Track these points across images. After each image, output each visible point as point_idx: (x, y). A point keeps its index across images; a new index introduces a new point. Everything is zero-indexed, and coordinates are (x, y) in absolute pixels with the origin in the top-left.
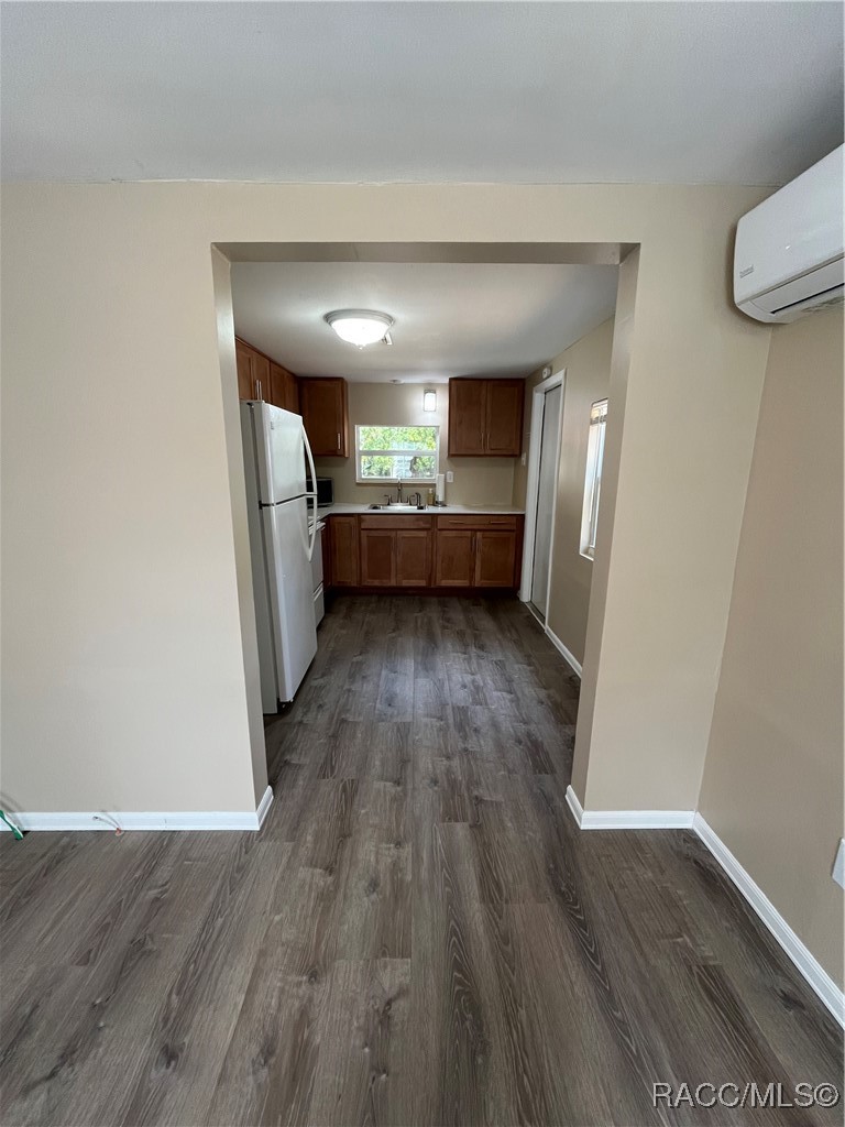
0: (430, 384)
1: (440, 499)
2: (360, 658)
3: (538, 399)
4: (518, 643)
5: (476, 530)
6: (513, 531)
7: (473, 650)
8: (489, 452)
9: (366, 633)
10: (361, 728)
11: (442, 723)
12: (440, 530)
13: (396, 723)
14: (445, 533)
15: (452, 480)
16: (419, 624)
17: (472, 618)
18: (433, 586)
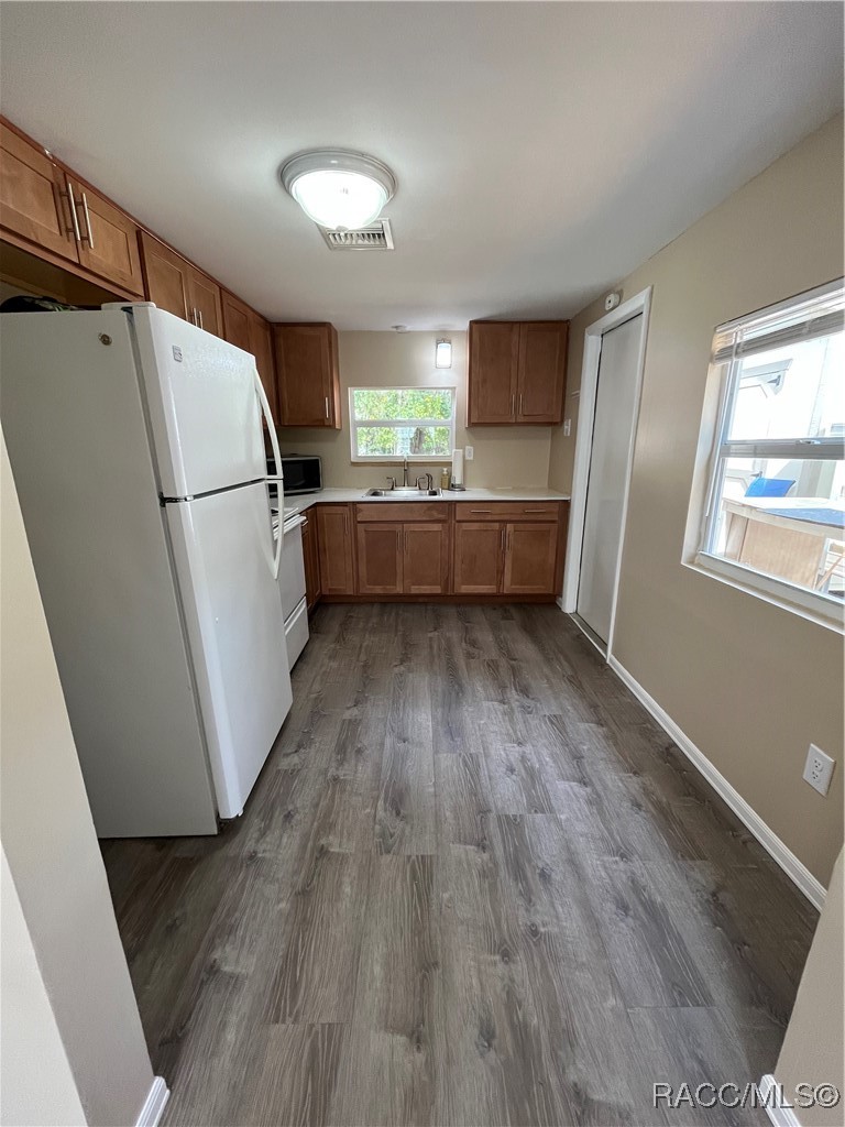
0: (444, 332)
1: (458, 481)
2: (355, 711)
3: (592, 344)
4: (574, 681)
5: (506, 522)
7: (514, 697)
8: (521, 419)
9: (364, 666)
10: (352, 870)
11: (486, 856)
12: (459, 521)
13: (409, 857)
14: (465, 526)
15: (472, 458)
16: (435, 652)
17: (505, 639)
18: (450, 593)
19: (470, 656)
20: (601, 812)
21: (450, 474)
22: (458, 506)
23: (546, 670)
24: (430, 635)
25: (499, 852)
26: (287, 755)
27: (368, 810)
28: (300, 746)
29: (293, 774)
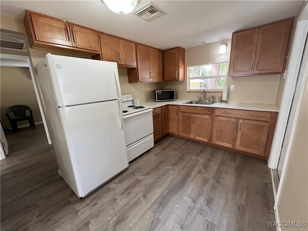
0: (225, 40)
1: (224, 98)
2: (143, 177)
5: (239, 119)
6: (267, 122)
7: (201, 201)
8: (256, 72)
9: (161, 161)
12: (216, 116)
14: (219, 118)
15: (233, 90)
16: (188, 165)
17: (222, 170)
18: (211, 143)
19: (200, 172)
21: (221, 96)
22: (216, 110)
23: (230, 196)
24: (193, 157)
26: (114, 183)
27: (110, 218)
28: (119, 182)
29: (110, 190)
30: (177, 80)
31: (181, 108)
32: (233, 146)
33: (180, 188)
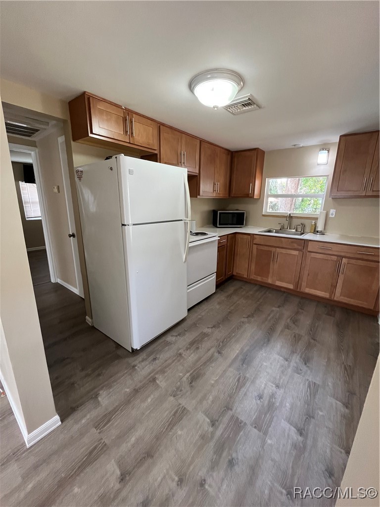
0: (325, 144)
1: (320, 228)
2: (210, 330)
5: (343, 257)
7: (296, 359)
8: (370, 194)
9: (230, 312)
10: (157, 394)
11: (211, 429)
12: (309, 252)
13: (180, 404)
14: (313, 255)
15: (334, 216)
16: (269, 318)
17: (318, 326)
18: (298, 290)
19: (287, 327)
20: (298, 457)
21: (315, 224)
22: (310, 243)
23: (332, 355)
24: (274, 309)
25: (218, 433)
26: (172, 336)
27: (181, 374)
28: (179, 335)
29: (168, 344)
30: (251, 197)
31: (256, 238)
32: (331, 296)
33: (265, 345)
